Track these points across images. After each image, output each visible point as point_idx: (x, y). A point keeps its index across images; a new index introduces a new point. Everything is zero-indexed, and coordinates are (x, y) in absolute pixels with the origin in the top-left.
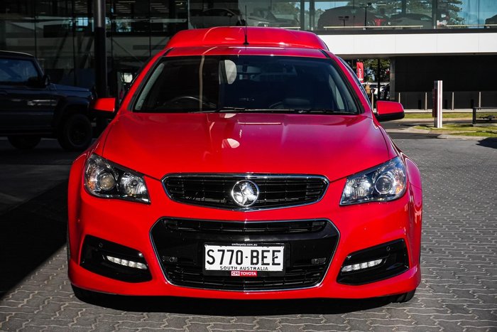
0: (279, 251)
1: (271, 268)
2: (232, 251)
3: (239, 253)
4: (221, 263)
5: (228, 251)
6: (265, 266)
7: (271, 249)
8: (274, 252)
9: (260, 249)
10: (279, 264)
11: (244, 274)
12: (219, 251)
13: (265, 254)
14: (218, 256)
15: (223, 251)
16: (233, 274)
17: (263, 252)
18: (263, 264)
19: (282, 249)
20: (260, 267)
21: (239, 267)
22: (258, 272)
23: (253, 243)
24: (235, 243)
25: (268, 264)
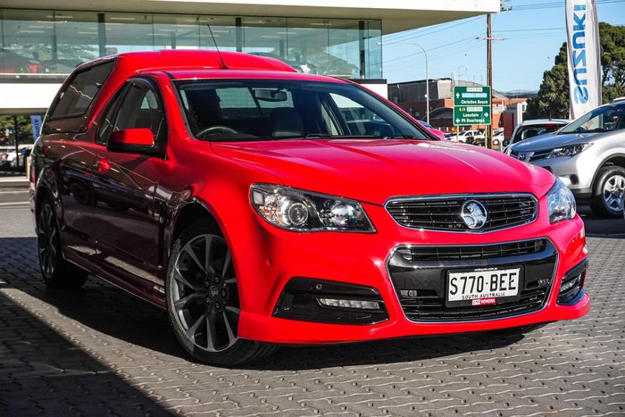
0: (515, 274)
1: (509, 293)
2: (474, 278)
3: (481, 279)
4: (463, 293)
5: (470, 278)
6: (503, 292)
7: (508, 272)
8: (511, 274)
9: (499, 273)
10: (514, 288)
11: (484, 302)
12: (462, 278)
13: (504, 278)
14: (460, 283)
15: (465, 278)
16: (475, 303)
17: (502, 275)
18: (501, 289)
19: (517, 271)
20: (498, 293)
21: (479, 294)
22: (496, 299)
23: (494, 266)
24: (477, 268)
25: (505, 289)
